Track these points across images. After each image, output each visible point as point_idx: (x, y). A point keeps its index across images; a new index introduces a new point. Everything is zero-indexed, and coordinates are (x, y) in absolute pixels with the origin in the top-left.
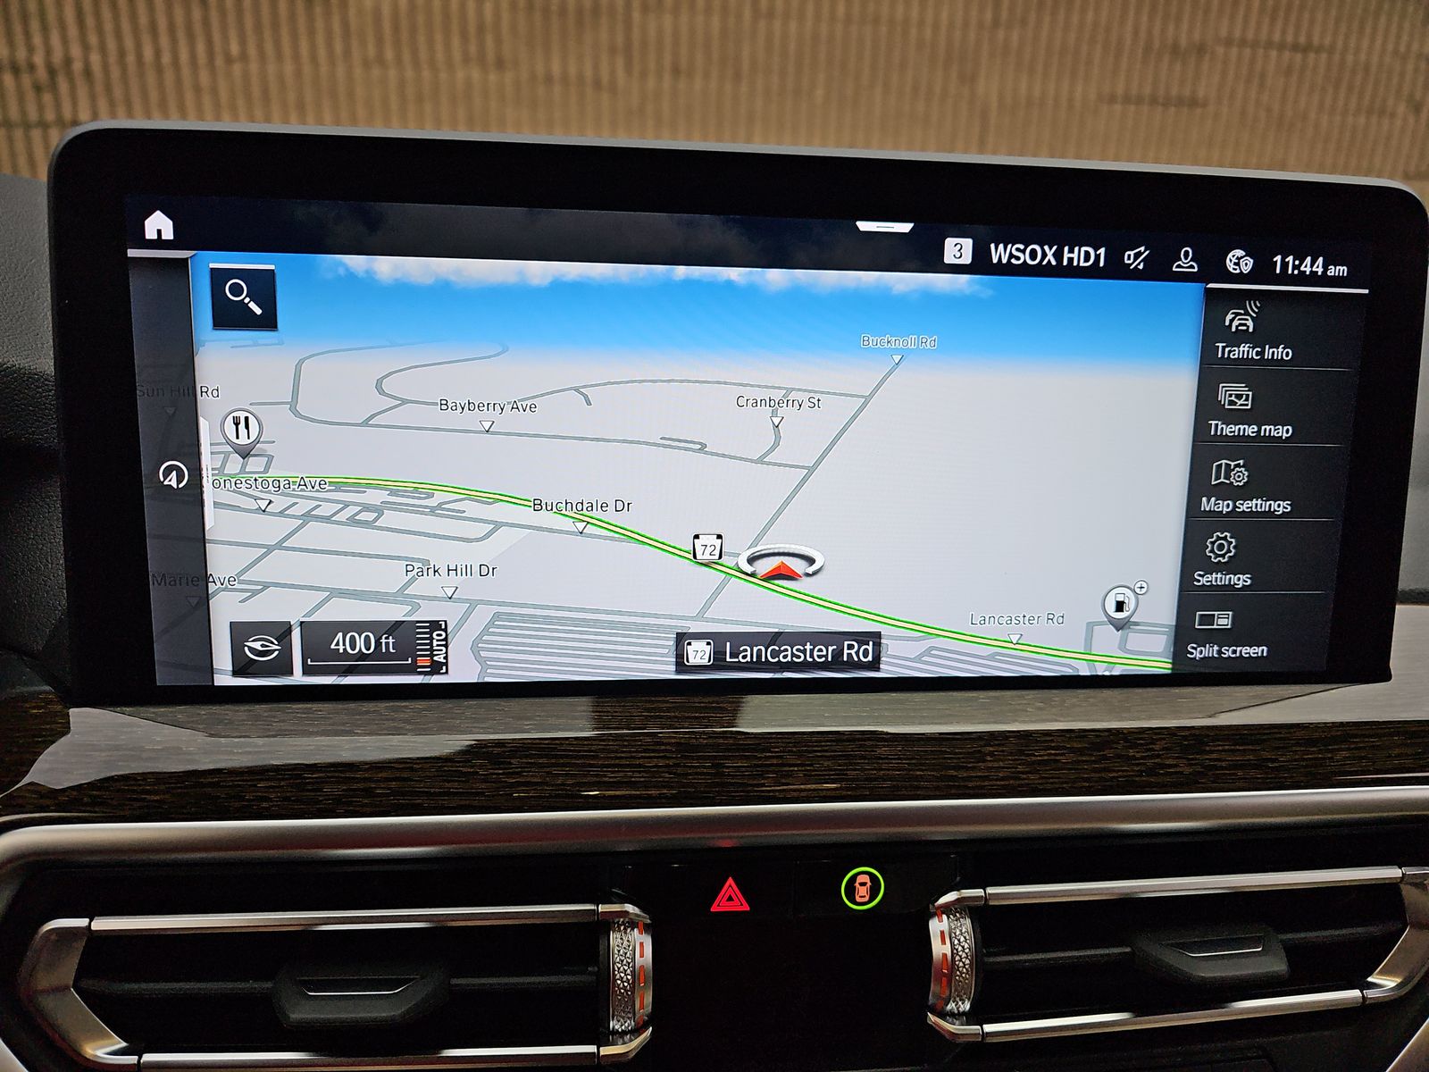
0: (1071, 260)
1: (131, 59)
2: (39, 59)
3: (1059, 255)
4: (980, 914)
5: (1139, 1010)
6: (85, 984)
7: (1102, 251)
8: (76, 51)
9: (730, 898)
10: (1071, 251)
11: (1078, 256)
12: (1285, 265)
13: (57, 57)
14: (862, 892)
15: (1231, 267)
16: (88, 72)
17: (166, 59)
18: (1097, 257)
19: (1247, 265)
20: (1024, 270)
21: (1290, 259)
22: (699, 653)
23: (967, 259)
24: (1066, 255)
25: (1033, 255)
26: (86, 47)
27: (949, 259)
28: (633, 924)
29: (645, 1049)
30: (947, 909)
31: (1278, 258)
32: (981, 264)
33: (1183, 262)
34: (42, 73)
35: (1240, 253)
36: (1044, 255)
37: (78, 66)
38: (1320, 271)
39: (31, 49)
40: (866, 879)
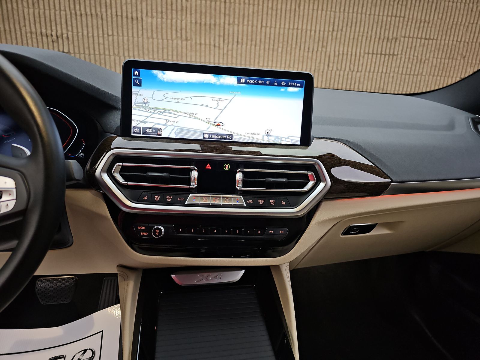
0: (259, 82)
1: (80, 34)
2: (54, 33)
3: (257, 82)
4: (243, 172)
5: (267, 188)
6: (120, 173)
7: (263, 81)
8: (64, 31)
9: (208, 167)
10: (259, 81)
11: (260, 82)
12: (290, 84)
13: (59, 33)
14: (227, 167)
15: (282, 84)
16: (68, 38)
17: (90, 35)
18: (263, 82)
19: (285, 84)
20: (252, 84)
21: (291, 83)
22: (206, 136)
23: (244, 82)
24: (258, 82)
25: (253, 82)
26: (67, 30)
27: (241, 82)
28: (195, 170)
29: (196, 187)
30: (239, 172)
31: (289, 83)
32: (246, 83)
33: (275, 83)
34: (55, 37)
35: (284, 82)
36: (255, 82)
37: (65, 36)
38: (296, 85)
39: (52, 31)
40: (227, 165)
